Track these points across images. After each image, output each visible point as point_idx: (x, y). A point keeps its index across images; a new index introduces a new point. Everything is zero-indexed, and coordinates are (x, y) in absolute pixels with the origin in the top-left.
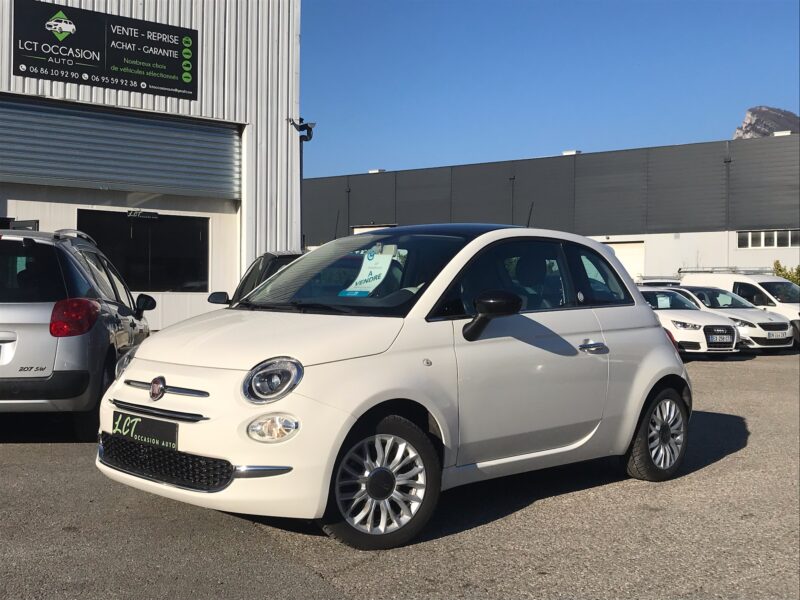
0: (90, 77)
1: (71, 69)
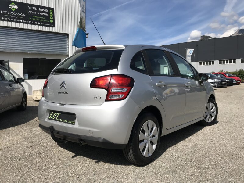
0: (23, 21)
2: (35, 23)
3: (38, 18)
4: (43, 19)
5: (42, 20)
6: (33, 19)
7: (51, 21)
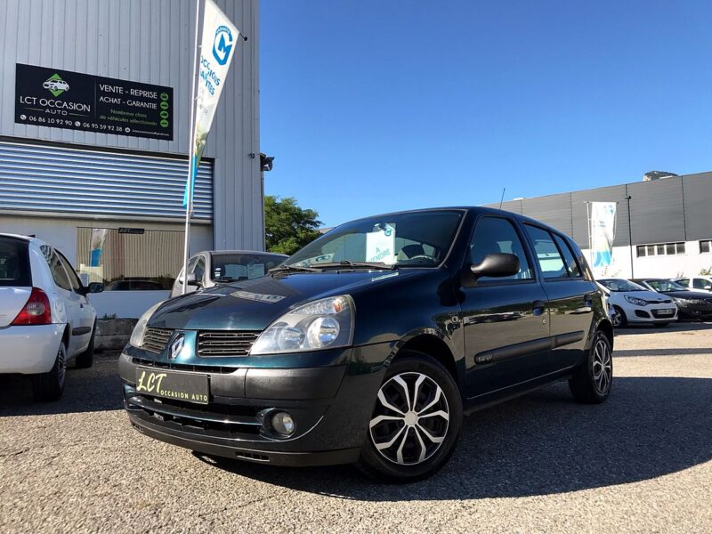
0: (82, 124)
1: (65, 118)
2: (115, 128)
3: (126, 117)
4: (138, 118)
5: (137, 122)
6: (111, 118)
7: (164, 123)
